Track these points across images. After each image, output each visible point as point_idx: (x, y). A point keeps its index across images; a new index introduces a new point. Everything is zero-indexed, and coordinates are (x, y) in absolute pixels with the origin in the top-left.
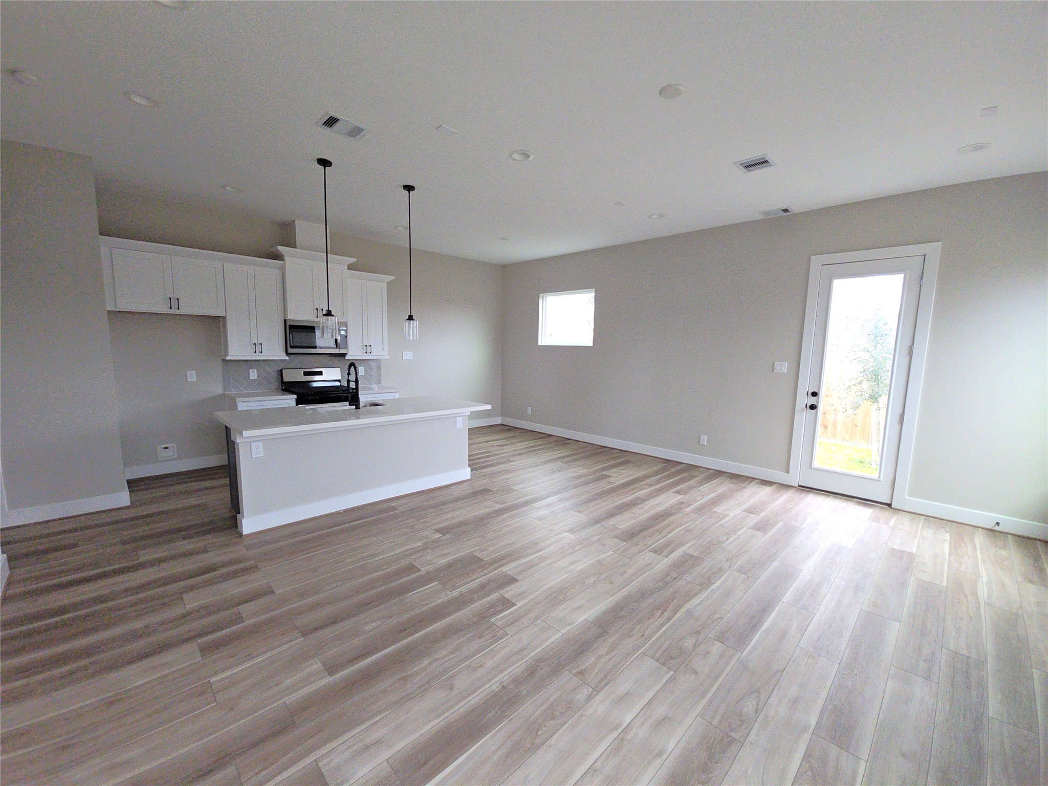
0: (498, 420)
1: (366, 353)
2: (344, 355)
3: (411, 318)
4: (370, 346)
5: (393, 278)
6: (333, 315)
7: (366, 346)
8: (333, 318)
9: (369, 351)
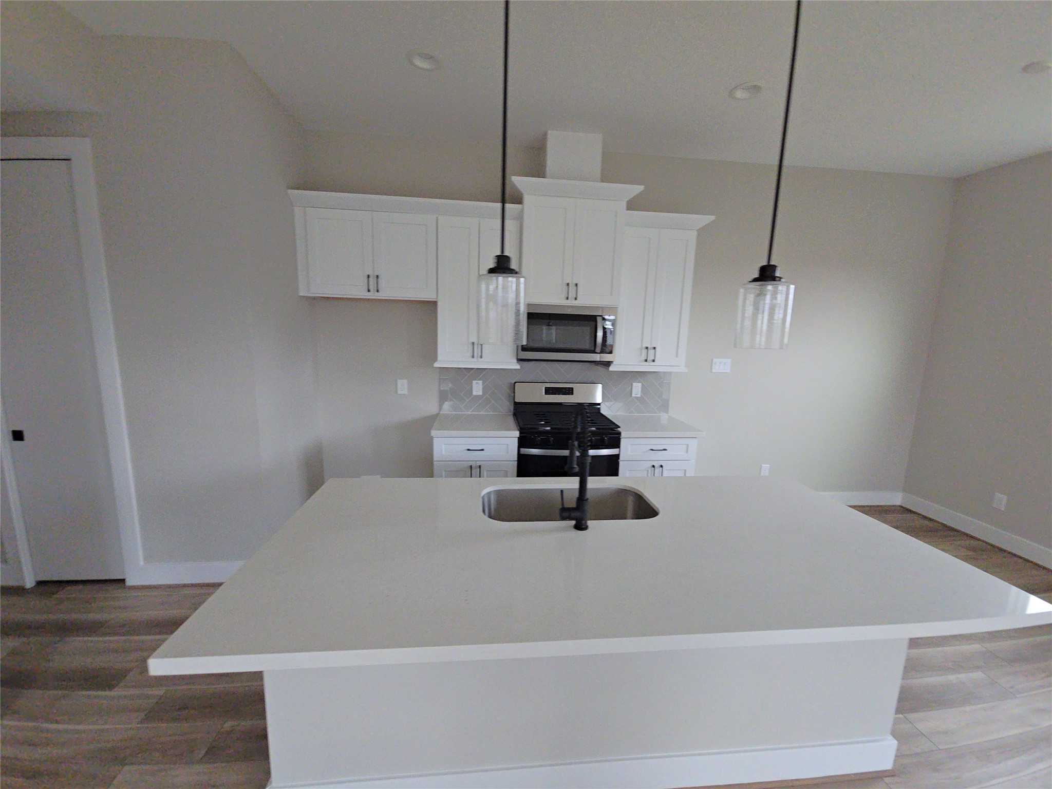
0: (897, 499)
1: (646, 361)
2: (608, 364)
3: (767, 274)
4: (654, 348)
5: (713, 218)
6: (512, 272)
7: (647, 348)
8: (512, 280)
9: (651, 358)
